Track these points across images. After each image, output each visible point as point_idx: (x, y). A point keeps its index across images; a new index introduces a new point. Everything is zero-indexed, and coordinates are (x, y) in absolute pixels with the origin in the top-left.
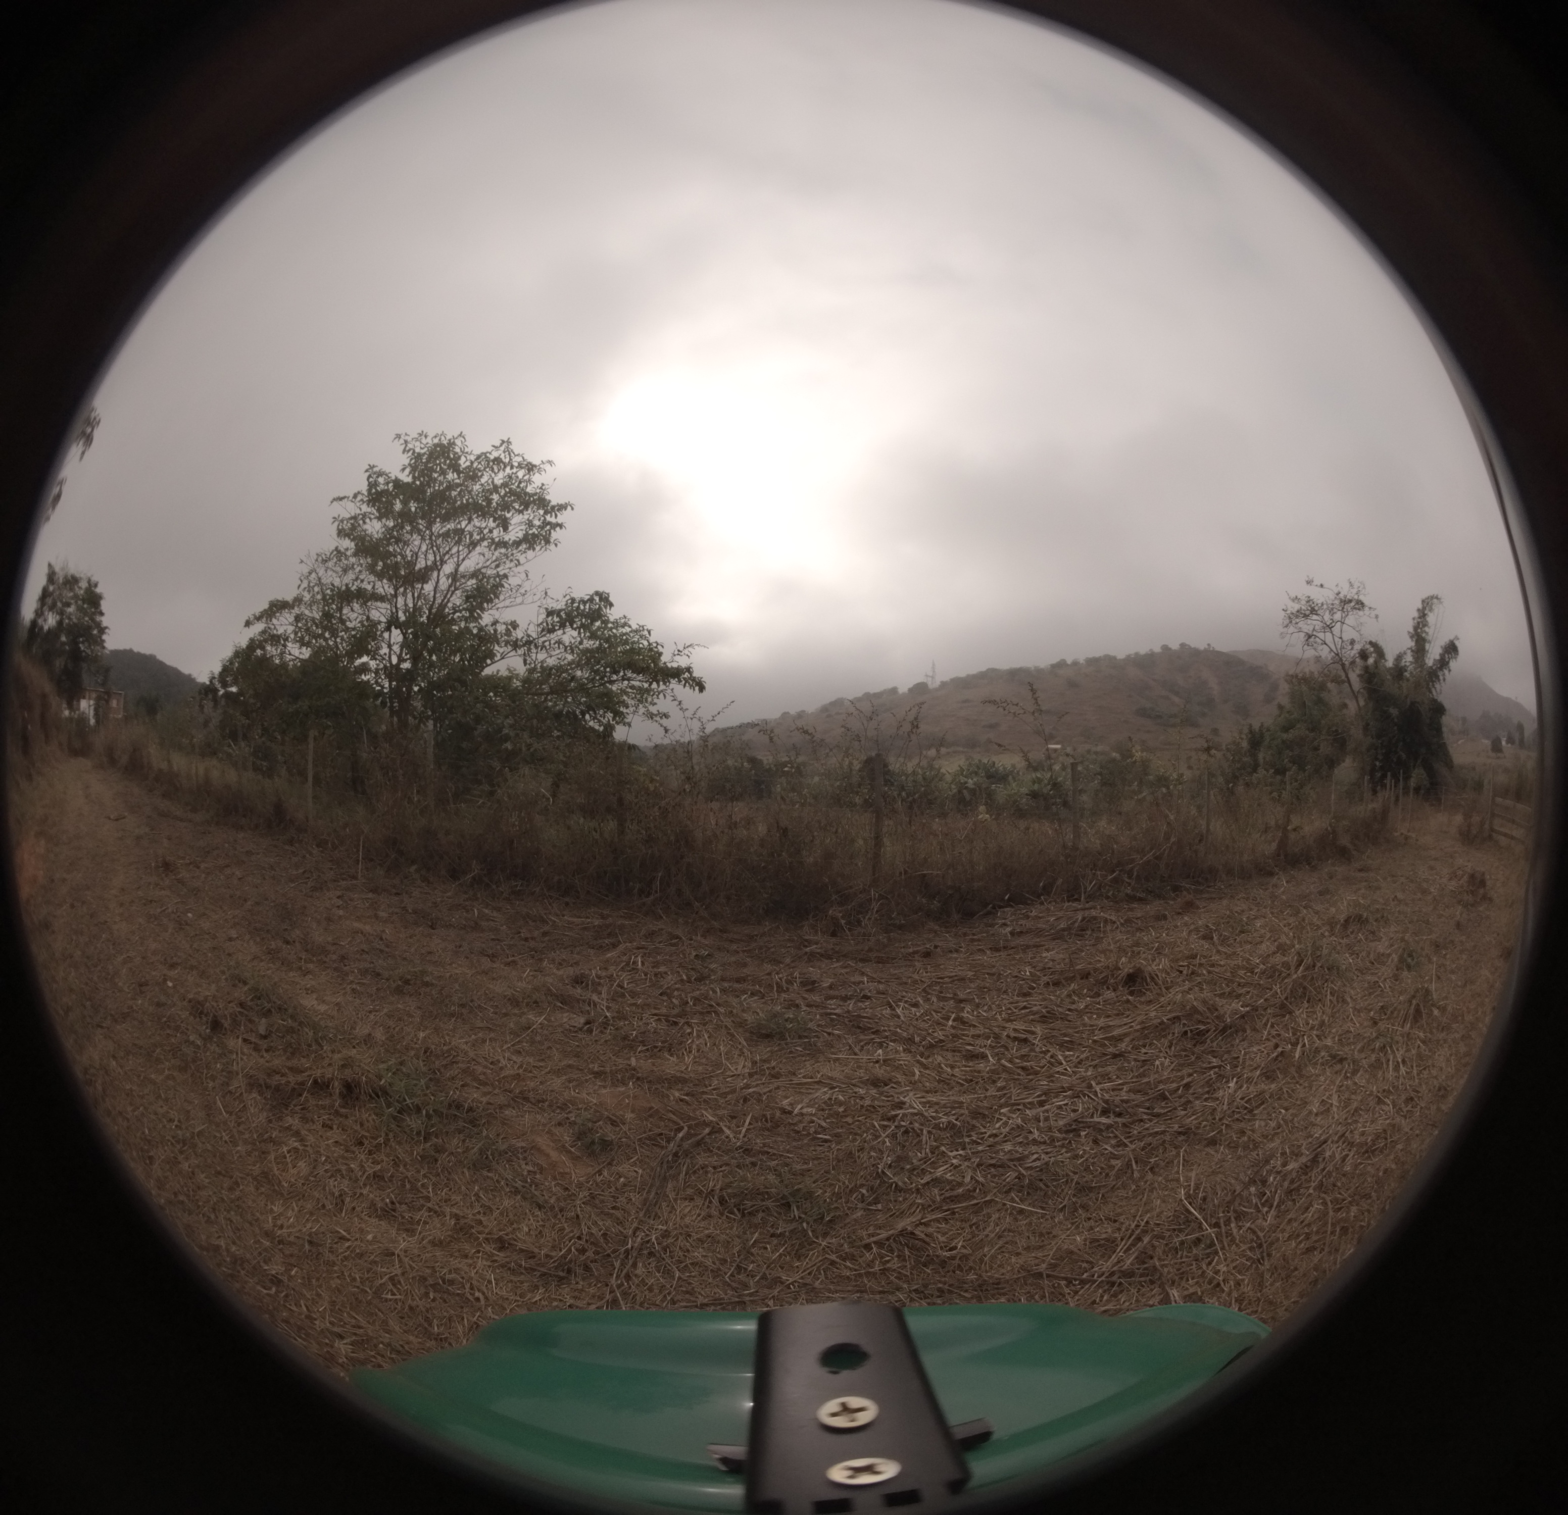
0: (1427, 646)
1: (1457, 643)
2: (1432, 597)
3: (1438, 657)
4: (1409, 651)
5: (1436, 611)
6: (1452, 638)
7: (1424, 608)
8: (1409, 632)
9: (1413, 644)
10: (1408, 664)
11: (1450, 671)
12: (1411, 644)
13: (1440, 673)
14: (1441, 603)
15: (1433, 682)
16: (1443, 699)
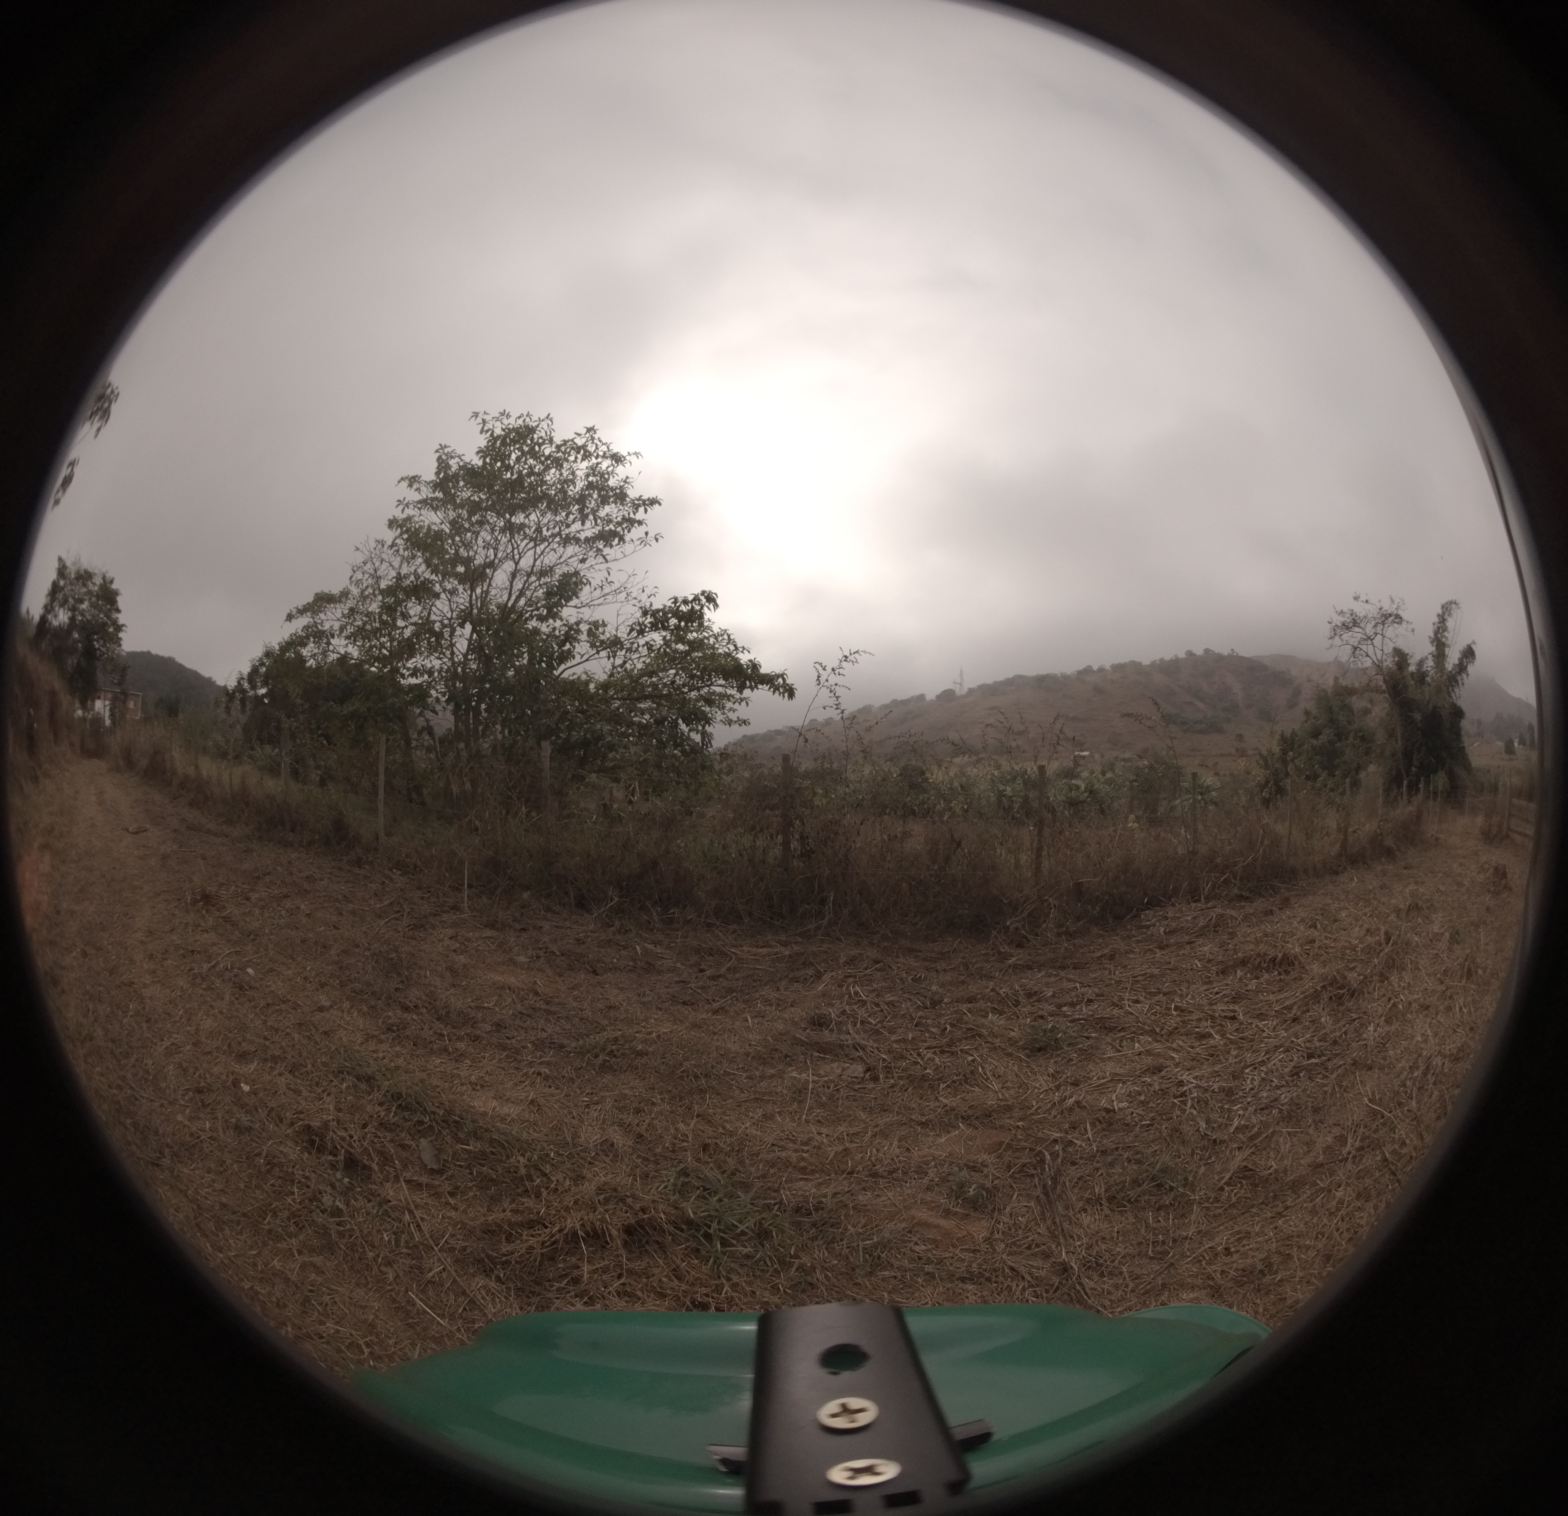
0: (1447, 650)
1: (1474, 647)
2: (1451, 603)
3: (1457, 662)
4: (1430, 656)
5: (1454, 615)
6: (1469, 642)
7: (1444, 613)
8: (1430, 637)
9: (1434, 649)
10: (1429, 669)
11: (1468, 675)
12: (1433, 649)
13: (1459, 678)
14: (1459, 608)
15: (1452, 686)
16: (1462, 704)
